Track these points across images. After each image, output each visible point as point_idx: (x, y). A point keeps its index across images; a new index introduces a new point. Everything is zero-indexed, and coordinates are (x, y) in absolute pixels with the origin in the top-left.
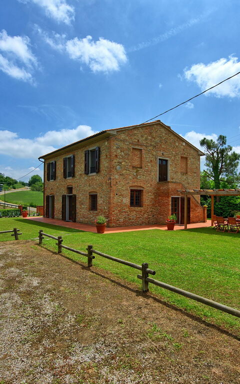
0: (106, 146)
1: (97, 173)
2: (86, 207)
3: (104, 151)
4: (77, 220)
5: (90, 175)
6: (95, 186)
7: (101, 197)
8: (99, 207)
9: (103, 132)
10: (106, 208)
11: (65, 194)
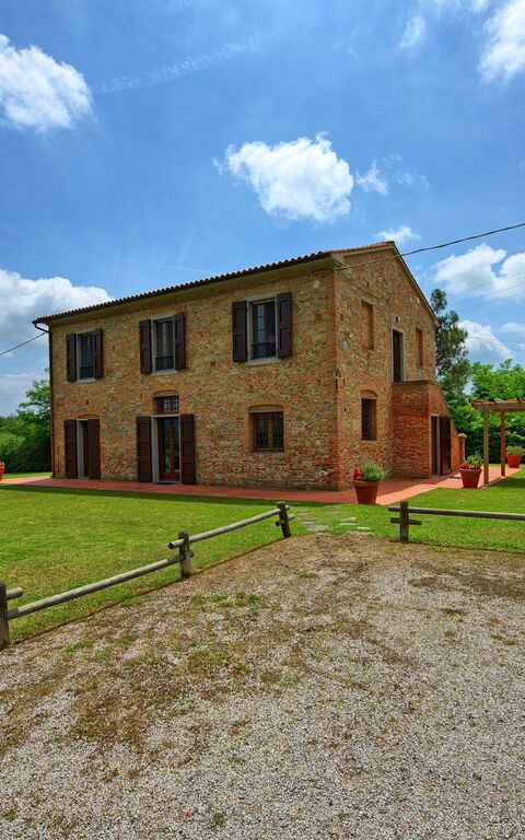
0: (316, 291)
1: (282, 357)
2: (236, 443)
3: (307, 304)
4: (198, 478)
5: (251, 362)
6: (275, 392)
7: (299, 418)
8: (289, 442)
9: (322, 255)
10: (318, 443)
11: (147, 414)
